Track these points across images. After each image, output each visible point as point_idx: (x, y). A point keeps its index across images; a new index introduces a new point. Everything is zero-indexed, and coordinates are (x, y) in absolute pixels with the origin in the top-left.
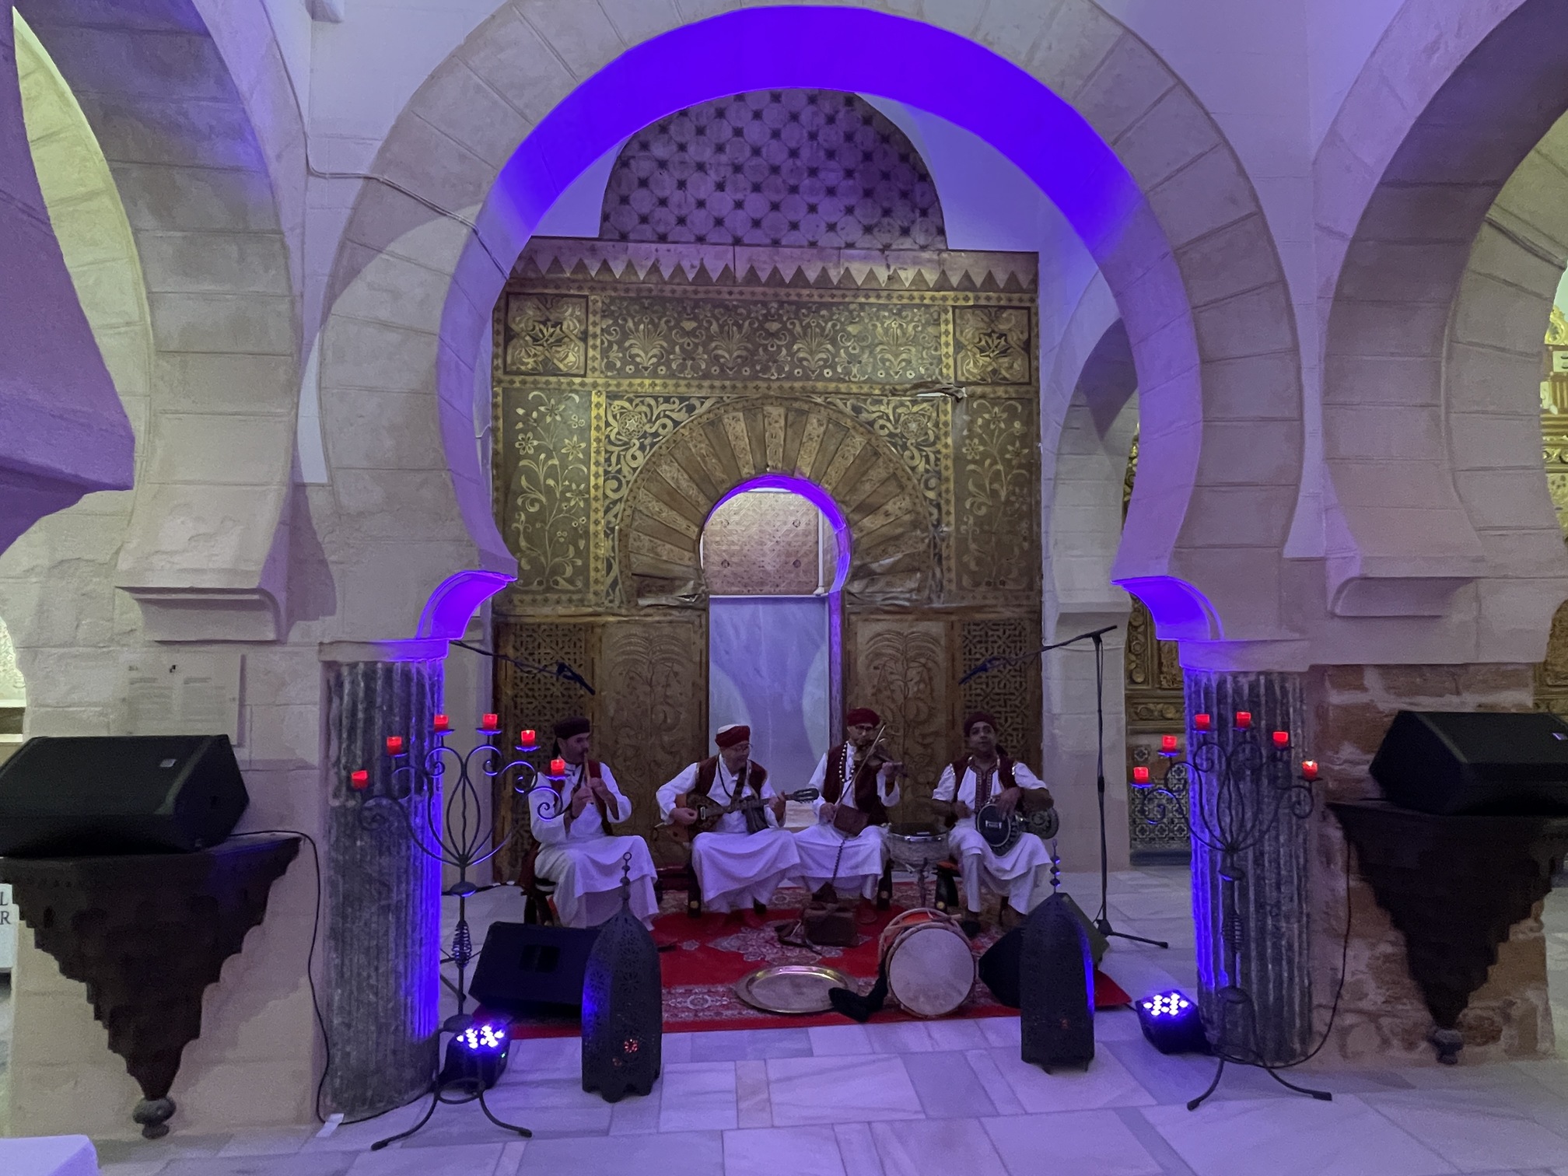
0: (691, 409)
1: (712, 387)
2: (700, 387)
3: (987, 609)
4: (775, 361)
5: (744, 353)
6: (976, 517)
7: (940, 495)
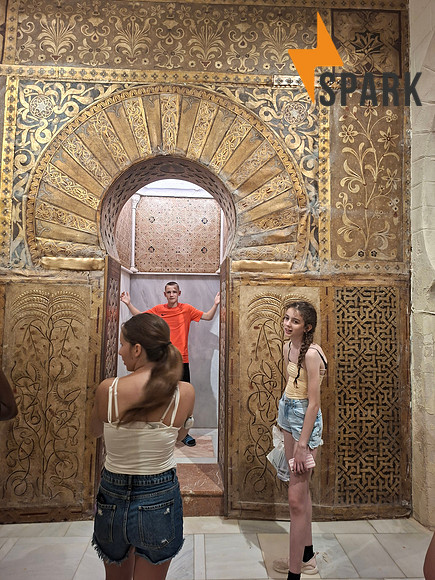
0: (95, 94)
1: (114, 75)
2: (104, 74)
3: (358, 277)
4: (172, 53)
5: (144, 46)
6: (350, 194)
7: (317, 174)
